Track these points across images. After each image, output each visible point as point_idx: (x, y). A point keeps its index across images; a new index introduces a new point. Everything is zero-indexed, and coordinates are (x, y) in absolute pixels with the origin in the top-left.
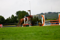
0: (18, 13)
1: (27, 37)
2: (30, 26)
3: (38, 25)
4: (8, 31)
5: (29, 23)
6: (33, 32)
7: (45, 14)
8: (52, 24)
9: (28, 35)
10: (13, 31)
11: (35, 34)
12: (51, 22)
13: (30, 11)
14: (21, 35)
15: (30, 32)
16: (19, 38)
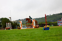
0: (1, 19)
2: (11, 29)
3: (17, 28)
5: (10, 27)
6: (14, 34)
9: (11, 36)
13: (10, 18)
15: (12, 34)
16: (4, 39)
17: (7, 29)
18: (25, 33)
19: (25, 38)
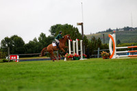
0: (55, 29)
1: (74, 83)
2: (82, 59)
3: (100, 57)
4: (32, 70)
5: (79, 52)
6: (88, 72)
7: (117, 32)
8: (132, 53)
9: (78, 78)
10: (43, 70)
11: (94, 77)
12: (130, 49)
14: (62, 80)
15: (82, 73)
16: (56, 86)
17: (70, 58)
18: (122, 69)
19: (119, 84)
